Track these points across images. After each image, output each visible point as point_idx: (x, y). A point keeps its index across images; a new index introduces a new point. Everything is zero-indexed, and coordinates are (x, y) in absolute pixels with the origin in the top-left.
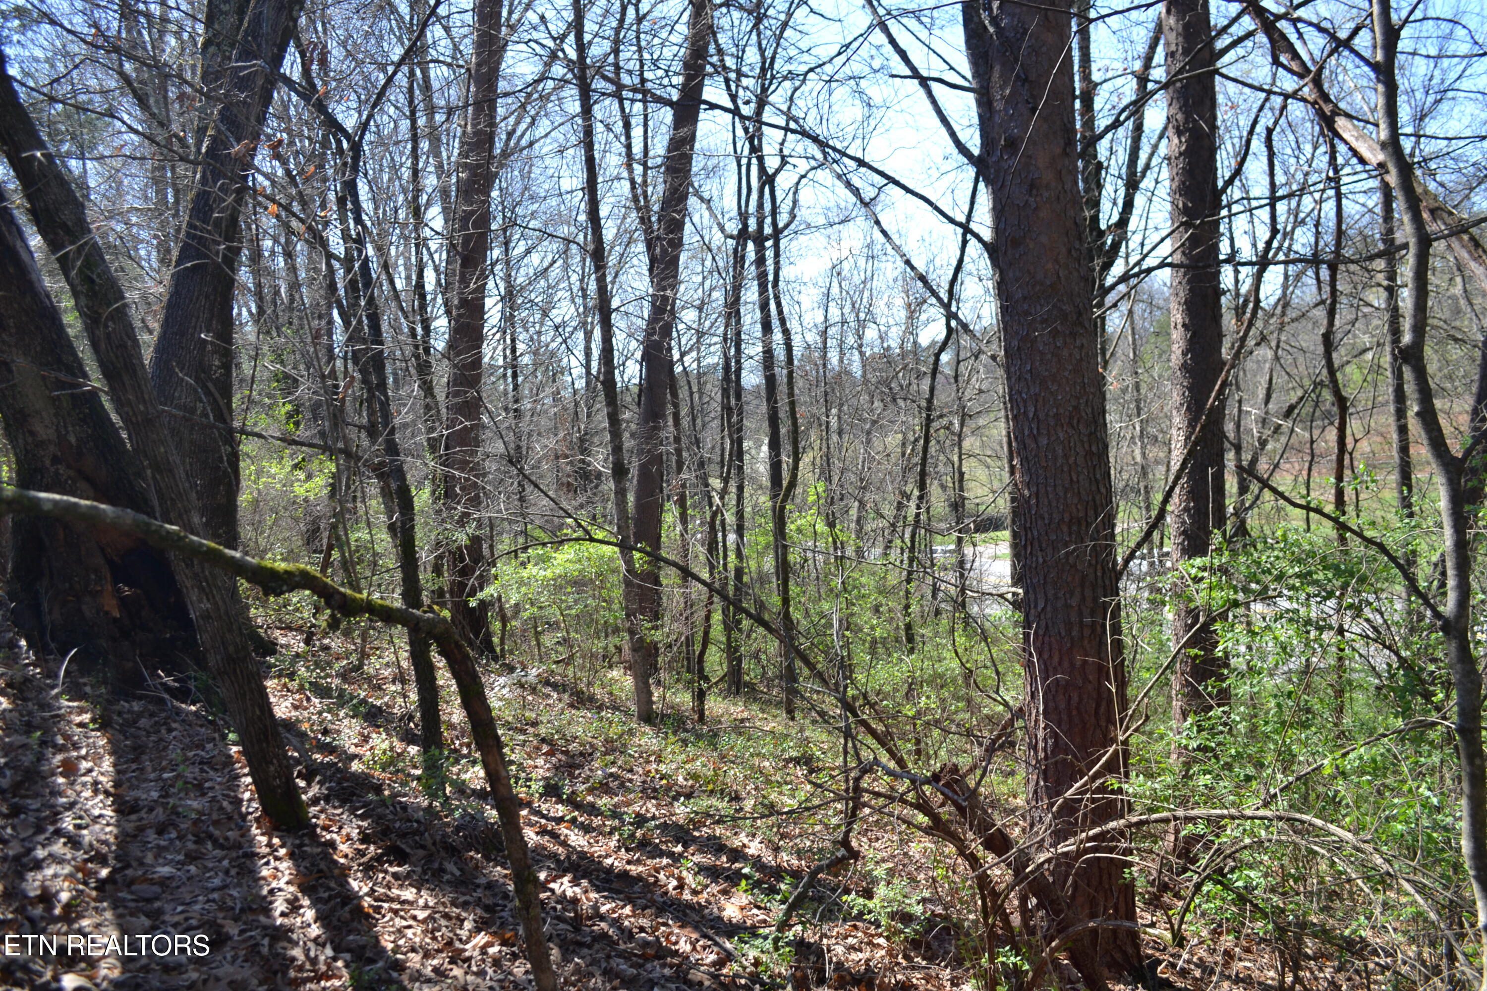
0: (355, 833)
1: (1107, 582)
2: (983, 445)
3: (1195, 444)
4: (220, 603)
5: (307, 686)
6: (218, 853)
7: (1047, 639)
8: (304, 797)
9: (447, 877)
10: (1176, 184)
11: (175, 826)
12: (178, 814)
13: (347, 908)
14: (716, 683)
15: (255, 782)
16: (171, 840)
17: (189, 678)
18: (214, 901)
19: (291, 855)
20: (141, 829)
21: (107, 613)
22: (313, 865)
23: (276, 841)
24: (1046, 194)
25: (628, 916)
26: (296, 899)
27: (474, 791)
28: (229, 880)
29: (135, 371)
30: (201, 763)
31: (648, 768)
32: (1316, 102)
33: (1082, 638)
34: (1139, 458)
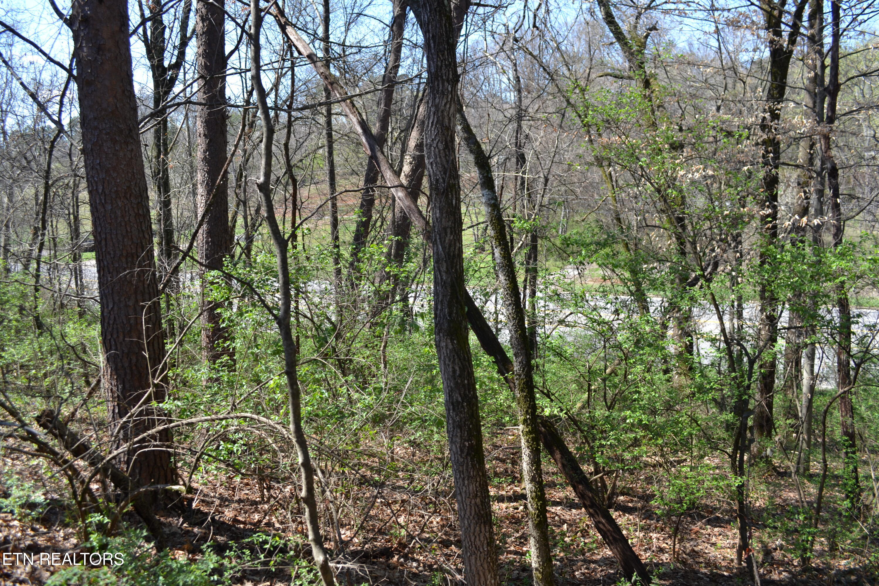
1: (151, 290)
7: (115, 326)
10: (201, 51)
24: (108, 55)
32: (277, 16)
33: (136, 324)
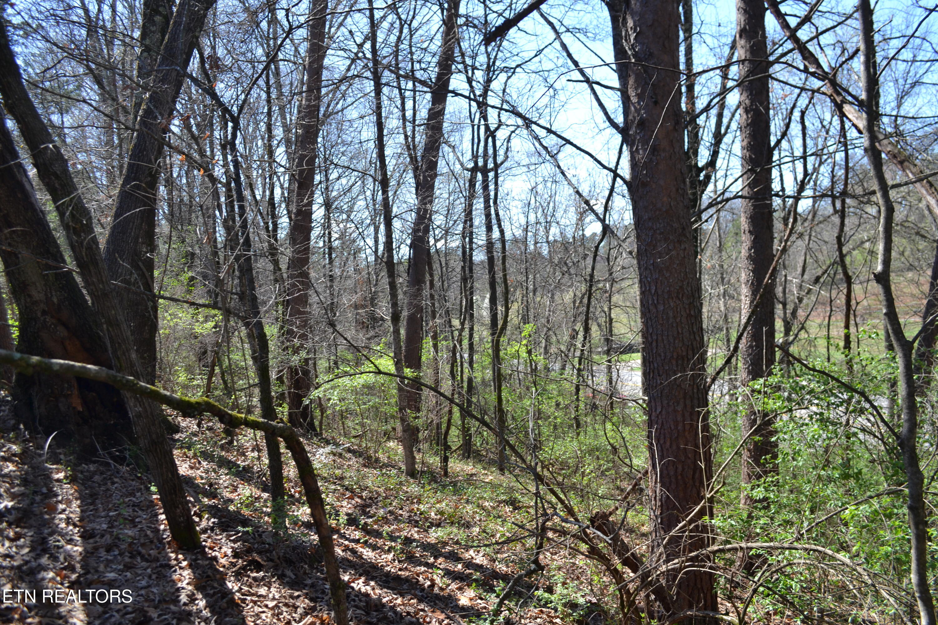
0: (229, 552)
1: (700, 397)
2: (624, 300)
3: (756, 306)
4: (148, 408)
5: (199, 454)
6: (144, 564)
8: (198, 528)
9: (287, 579)
10: (745, 143)
11: (117, 546)
12: (119, 539)
13: (225, 600)
14: (455, 451)
15: (167, 519)
16: (115, 556)
17: (125, 449)
18: (142, 595)
19: (190, 566)
20: (96, 549)
21: (74, 408)
22: (204, 572)
23: (180, 556)
24: (663, 155)
25: (400, 605)
26: (193, 594)
27: (303, 523)
28: (151, 582)
29: (97, 263)
30: (133, 506)
31: (413, 507)
32: (832, 95)
33: (684, 430)
34: (722, 309)
